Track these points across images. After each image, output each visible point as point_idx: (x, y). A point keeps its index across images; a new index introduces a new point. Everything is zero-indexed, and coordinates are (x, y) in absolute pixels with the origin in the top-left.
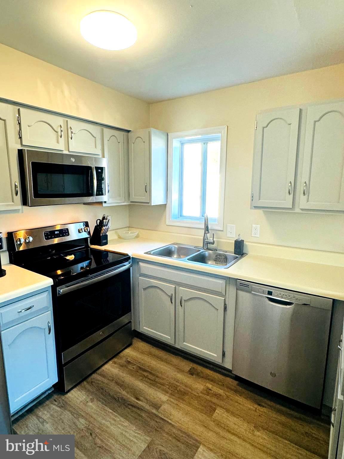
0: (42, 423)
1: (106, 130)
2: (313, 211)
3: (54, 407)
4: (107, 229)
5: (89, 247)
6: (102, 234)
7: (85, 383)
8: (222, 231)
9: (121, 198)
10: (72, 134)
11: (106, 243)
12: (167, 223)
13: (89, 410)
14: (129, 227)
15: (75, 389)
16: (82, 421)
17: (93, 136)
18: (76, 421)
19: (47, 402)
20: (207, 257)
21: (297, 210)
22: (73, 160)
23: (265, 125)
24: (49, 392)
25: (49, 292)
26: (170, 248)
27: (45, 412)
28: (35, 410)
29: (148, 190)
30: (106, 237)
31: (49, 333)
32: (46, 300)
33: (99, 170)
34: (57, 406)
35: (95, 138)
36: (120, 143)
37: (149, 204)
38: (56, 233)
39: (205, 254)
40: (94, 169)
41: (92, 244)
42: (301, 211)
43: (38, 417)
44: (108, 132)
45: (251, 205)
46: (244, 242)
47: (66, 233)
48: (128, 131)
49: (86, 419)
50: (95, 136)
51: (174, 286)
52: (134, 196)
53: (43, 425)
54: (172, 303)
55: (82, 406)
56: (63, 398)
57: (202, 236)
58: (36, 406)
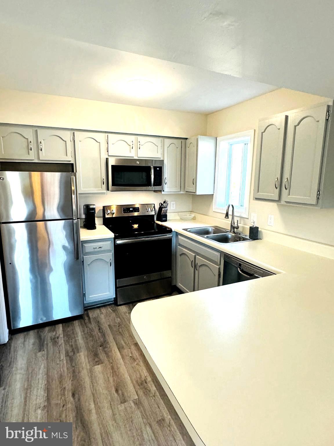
0: (101, 314)
1: (167, 140)
2: (293, 204)
3: (110, 309)
4: (166, 211)
5: (154, 222)
6: (163, 213)
7: (131, 304)
8: (248, 219)
9: (177, 188)
10: (140, 146)
11: (166, 221)
12: (214, 210)
13: (125, 316)
14: (191, 211)
15: (124, 306)
16: (119, 319)
17: (156, 146)
18: (116, 319)
19: (108, 307)
20: (230, 239)
21: (283, 202)
22: (138, 163)
23: (263, 131)
24: (111, 303)
25: (112, 242)
26: (208, 229)
27: (105, 310)
28: (101, 308)
29: (195, 183)
30: (166, 216)
31: (111, 266)
32: (109, 246)
33: (158, 169)
34: (112, 310)
35: (157, 146)
36: (178, 148)
37: (195, 194)
38: (131, 209)
39: (228, 235)
40: (152, 168)
41: (157, 220)
42: (285, 204)
43: (100, 311)
44: (167, 141)
45: (253, 197)
46: (259, 229)
47: (137, 210)
48: (186, 139)
49: (121, 319)
50: (157, 145)
51: (194, 255)
52: (188, 187)
53: (101, 315)
54: (192, 267)
55: (123, 314)
56: (116, 307)
57: (230, 221)
58: (102, 306)
